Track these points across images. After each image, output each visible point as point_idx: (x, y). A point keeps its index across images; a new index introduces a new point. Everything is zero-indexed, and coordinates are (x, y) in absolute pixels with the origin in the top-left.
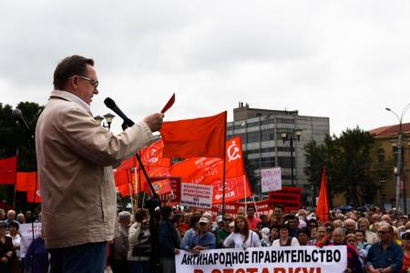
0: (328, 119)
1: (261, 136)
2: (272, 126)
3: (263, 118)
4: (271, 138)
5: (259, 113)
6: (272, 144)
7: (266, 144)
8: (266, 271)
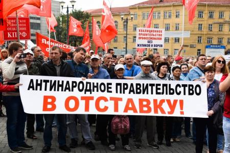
8: (130, 101)
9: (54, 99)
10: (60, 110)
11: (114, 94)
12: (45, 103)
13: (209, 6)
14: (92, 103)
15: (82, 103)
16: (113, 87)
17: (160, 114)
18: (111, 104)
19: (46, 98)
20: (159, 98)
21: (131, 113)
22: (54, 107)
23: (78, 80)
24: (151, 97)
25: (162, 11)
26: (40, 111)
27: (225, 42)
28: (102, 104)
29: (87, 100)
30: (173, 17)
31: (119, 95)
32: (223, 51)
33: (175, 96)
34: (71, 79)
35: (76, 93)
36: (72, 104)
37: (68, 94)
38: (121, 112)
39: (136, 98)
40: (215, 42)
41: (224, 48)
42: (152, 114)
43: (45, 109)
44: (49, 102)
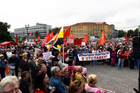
0: (51, 26)
1: (41, 28)
2: (43, 26)
3: (41, 25)
4: (43, 28)
5: (40, 24)
6: (43, 29)
7: (42, 29)
8: (98, 57)
9: (84, 58)
10: (85, 60)
11: (95, 56)
12: (82, 59)
13: (91, 25)
14: (91, 58)
15: (89, 58)
16: (94, 55)
17: (103, 59)
18: (94, 58)
19: (82, 58)
20: (103, 56)
21: (98, 59)
22: (84, 59)
23: (88, 54)
24: (101, 56)
25: (78, 27)
26: (81, 60)
27: (95, 34)
28: (92, 58)
29: (90, 58)
30: (82, 28)
31: (96, 56)
32: (94, 36)
33: (105, 55)
34: (86, 54)
35: (87, 56)
36: (87, 59)
37: (86, 57)
38: (96, 59)
39: (99, 56)
40: (92, 34)
41: (95, 35)
42: (101, 59)
43: (82, 60)
44: (83, 58)
